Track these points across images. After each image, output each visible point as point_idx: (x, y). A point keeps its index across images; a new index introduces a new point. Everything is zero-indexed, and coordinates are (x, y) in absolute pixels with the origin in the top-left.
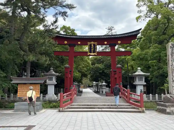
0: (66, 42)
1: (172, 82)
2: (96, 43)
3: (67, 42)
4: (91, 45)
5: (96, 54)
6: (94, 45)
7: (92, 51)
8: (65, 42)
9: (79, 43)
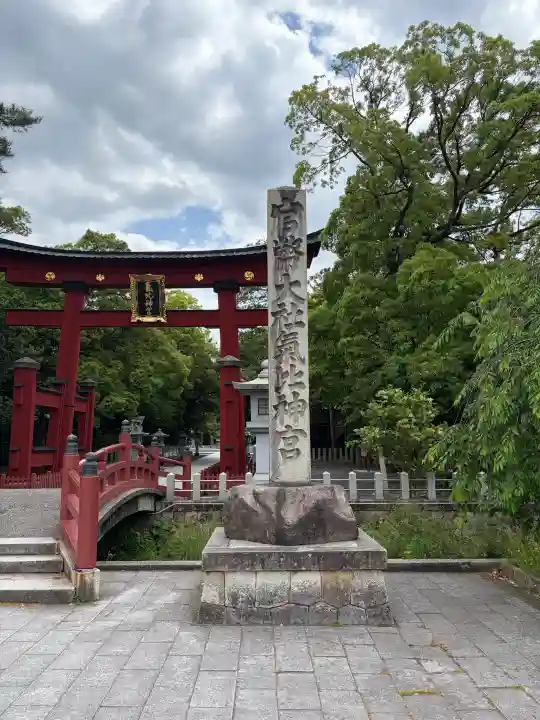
0: (50, 276)
1: (276, 407)
2: (159, 278)
3: (53, 277)
4: (141, 286)
5: (163, 320)
6: (154, 285)
7: (148, 309)
8: (47, 276)
9: (100, 278)
